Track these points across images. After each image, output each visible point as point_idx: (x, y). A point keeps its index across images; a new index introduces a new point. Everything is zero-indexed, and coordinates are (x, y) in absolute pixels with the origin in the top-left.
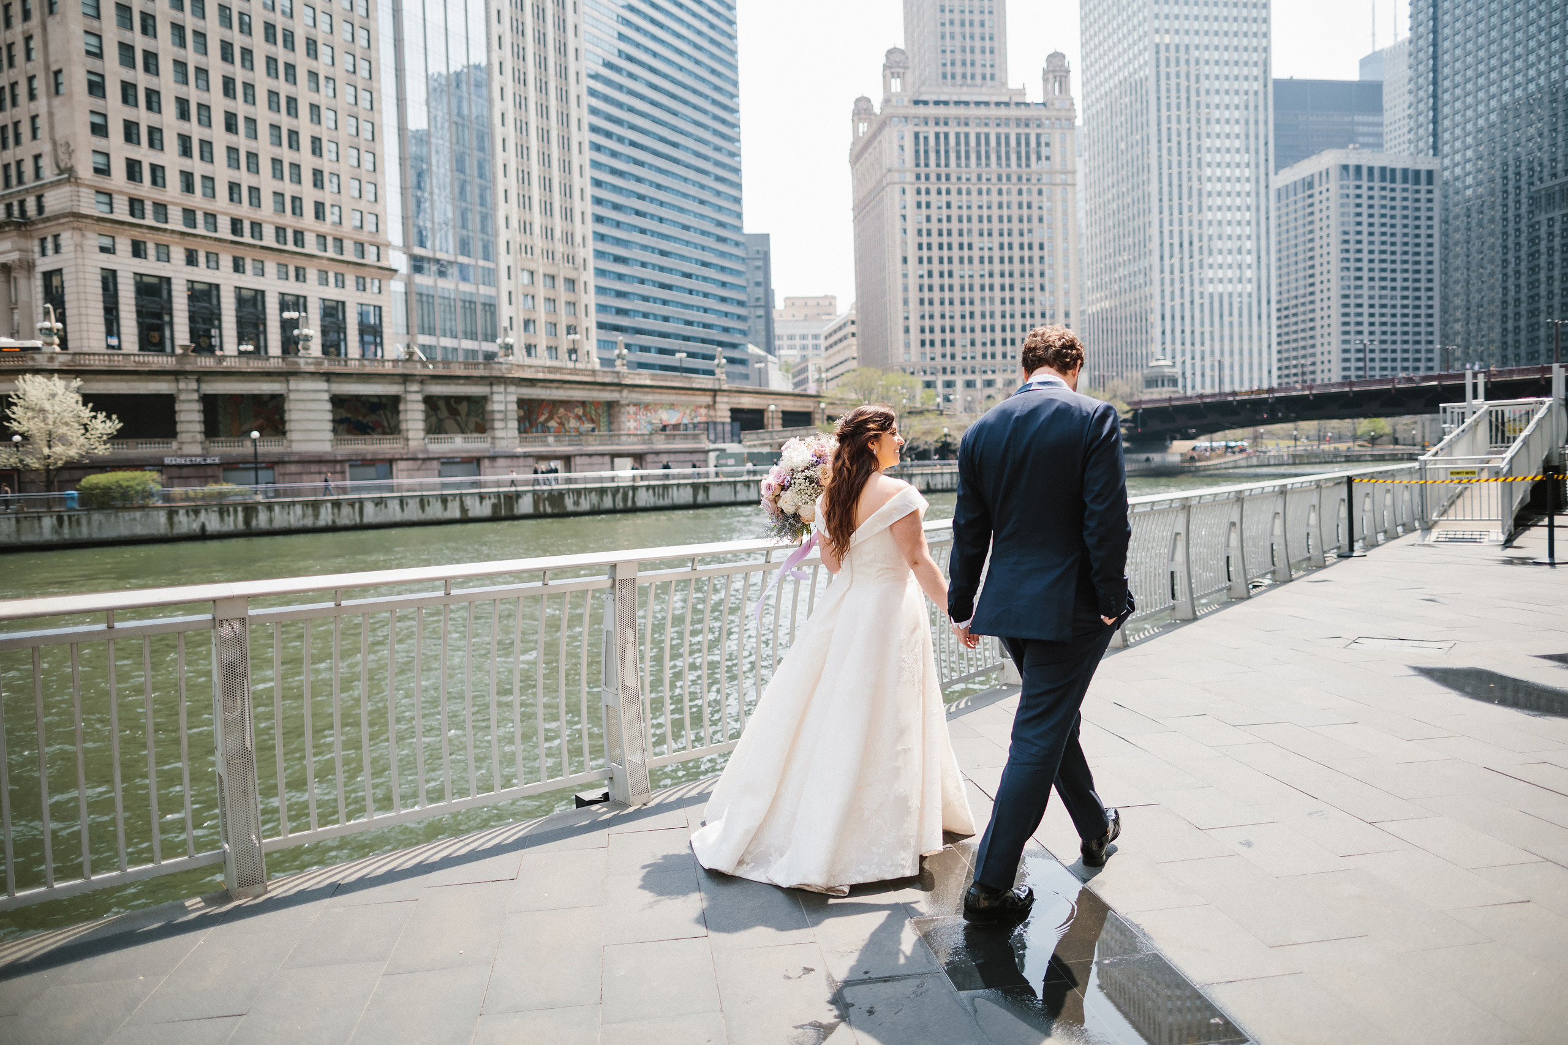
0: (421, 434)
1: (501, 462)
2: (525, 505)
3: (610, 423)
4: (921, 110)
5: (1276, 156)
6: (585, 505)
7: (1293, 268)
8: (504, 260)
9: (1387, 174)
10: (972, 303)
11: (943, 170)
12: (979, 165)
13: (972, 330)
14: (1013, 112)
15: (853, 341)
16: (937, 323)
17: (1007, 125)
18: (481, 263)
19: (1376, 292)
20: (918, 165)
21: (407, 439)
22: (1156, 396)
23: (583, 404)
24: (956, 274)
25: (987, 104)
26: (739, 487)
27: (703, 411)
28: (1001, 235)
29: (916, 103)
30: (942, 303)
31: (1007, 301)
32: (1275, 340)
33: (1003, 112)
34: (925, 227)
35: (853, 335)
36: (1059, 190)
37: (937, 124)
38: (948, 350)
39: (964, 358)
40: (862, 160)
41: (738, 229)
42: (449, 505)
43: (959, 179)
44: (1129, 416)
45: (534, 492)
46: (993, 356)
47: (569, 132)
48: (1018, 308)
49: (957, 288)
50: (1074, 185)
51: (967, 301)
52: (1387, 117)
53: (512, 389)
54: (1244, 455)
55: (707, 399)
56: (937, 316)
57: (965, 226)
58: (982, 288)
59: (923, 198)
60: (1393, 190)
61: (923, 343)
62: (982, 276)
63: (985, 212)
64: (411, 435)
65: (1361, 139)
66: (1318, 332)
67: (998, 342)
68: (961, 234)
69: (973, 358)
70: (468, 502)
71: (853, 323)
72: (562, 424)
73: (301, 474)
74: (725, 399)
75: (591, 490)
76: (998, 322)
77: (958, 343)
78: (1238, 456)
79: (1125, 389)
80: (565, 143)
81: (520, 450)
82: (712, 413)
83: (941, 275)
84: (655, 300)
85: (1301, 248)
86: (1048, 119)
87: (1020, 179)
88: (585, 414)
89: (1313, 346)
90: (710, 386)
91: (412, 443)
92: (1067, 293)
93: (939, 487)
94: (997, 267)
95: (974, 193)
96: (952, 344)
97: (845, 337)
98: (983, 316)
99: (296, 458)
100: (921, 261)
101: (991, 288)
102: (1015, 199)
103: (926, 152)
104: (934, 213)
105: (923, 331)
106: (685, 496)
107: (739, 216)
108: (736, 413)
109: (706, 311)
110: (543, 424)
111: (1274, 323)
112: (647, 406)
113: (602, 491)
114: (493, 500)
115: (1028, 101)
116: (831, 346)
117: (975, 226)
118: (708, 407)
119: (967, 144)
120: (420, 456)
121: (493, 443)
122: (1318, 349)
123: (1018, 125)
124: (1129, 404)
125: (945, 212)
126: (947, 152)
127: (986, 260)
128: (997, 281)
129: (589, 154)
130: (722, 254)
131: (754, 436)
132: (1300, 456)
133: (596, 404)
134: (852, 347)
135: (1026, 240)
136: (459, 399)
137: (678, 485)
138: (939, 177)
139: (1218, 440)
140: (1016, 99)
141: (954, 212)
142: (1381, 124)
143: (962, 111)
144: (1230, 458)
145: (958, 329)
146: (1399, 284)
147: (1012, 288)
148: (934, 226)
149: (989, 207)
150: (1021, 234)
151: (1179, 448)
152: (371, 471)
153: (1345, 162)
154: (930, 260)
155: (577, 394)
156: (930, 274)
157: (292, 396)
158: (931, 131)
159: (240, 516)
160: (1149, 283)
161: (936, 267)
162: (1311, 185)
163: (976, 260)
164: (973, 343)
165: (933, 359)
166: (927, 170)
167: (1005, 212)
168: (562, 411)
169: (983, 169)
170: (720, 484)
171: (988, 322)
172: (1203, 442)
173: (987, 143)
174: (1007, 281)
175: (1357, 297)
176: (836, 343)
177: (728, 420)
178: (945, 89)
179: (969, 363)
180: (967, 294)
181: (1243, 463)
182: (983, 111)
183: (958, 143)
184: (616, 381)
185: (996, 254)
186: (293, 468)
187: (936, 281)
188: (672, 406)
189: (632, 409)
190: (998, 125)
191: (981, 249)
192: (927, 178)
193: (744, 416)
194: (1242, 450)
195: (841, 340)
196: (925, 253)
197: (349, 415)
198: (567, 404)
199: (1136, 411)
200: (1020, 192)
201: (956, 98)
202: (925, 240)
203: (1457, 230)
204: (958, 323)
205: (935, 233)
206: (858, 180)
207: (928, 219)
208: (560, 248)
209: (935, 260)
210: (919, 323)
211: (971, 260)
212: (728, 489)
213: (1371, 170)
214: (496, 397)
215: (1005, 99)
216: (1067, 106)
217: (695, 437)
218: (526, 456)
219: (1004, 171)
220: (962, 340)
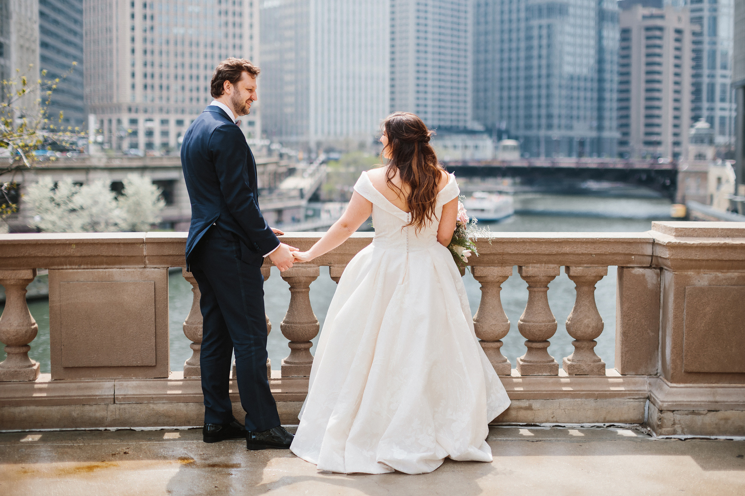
16: (157, 70)
38: (164, 94)
61: (145, 87)
69: (183, 101)
77: (173, 88)
105: (145, 76)
145: (172, 77)
165: (152, 100)
179: (180, 105)
210: (143, 69)
220: (175, 86)
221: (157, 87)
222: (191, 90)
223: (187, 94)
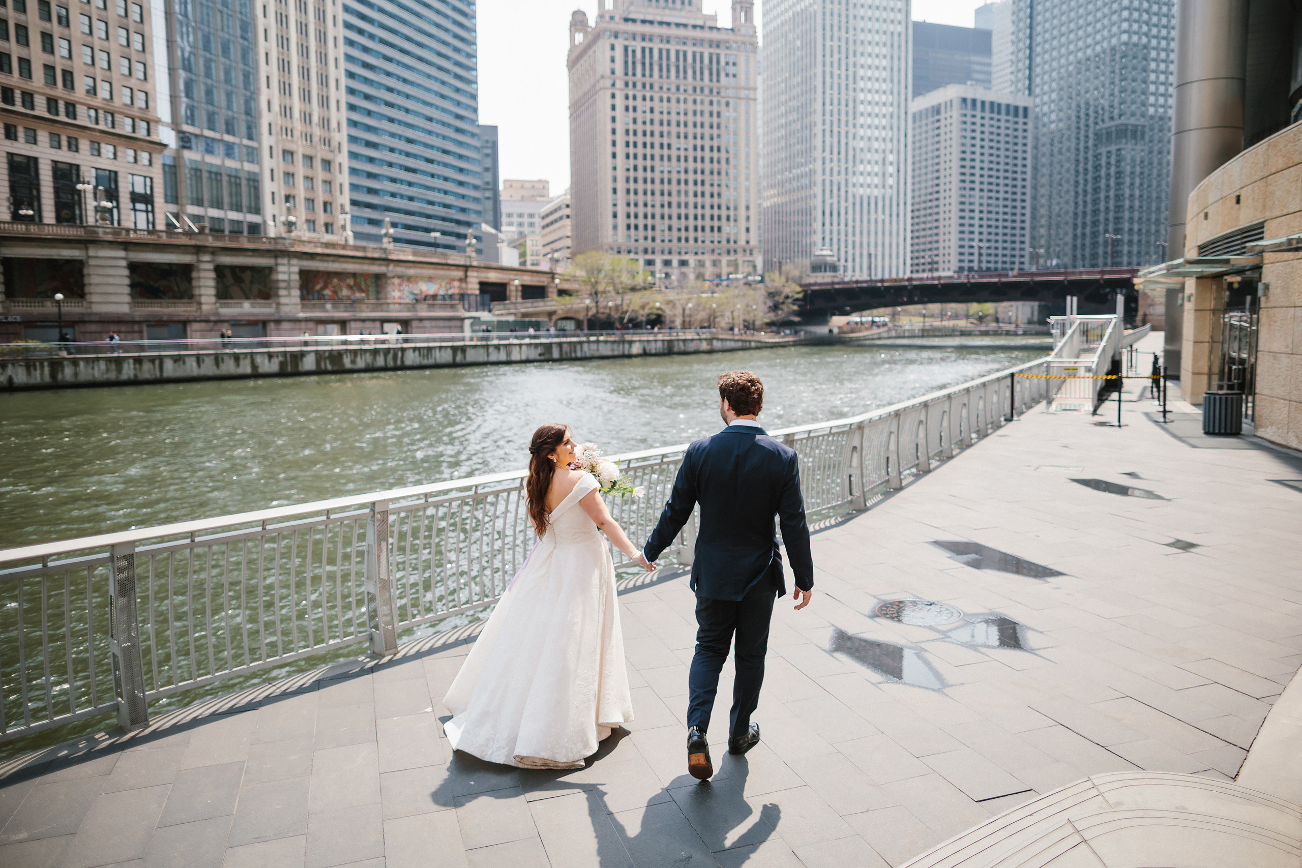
0: (213, 299)
1: (285, 325)
2: (309, 363)
3: (378, 292)
4: (630, 27)
5: (914, 85)
6: (361, 363)
7: (923, 178)
8: (267, 141)
9: (995, 107)
10: (670, 194)
11: (647, 80)
12: (677, 77)
13: (670, 217)
14: (707, 35)
15: (568, 222)
16: (641, 210)
17: (702, 45)
18: (246, 142)
19: (985, 201)
20: (626, 74)
21: (200, 304)
22: (820, 280)
23: (354, 275)
24: (657, 169)
25: (685, 26)
26: (491, 349)
27: (456, 284)
28: (695, 138)
29: (626, 20)
30: (645, 193)
31: (699, 194)
32: (909, 235)
33: (698, 34)
34: (631, 127)
35: (568, 217)
36: (743, 103)
37: (643, 39)
38: (650, 233)
39: (663, 241)
40: (578, 66)
41: (474, 122)
42: (242, 362)
43: (661, 88)
44: (800, 296)
45: (317, 352)
46: (687, 240)
47: (325, 27)
48: (708, 201)
49: (657, 181)
50: (755, 100)
51: (666, 193)
52: (995, 59)
53: (294, 261)
54: (886, 329)
55: (460, 274)
56: (641, 204)
57: (665, 128)
58: (679, 182)
59: (631, 103)
60: (999, 120)
61: (629, 227)
62: (679, 172)
63: (682, 118)
64: (203, 300)
65: (975, 76)
66: (941, 230)
67: (691, 229)
68: (662, 135)
69: (670, 241)
70: (259, 360)
71: (568, 206)
72: (335, 292)
73: (100, 332)
74: (475, 274)
75: (366, 351)
76: (691, 212)
77: (658, 228)
78: (882, 330)
79: (796, 273)
80: (322, 37)
81: (302, 315)
82: (464, 285)
83: (645, 169)
84: (402, 182)
85: (930, 162)
86: (736, 42)
87: (711, 91)
88: (355, 284)
89: (937, 242)
90: (462, 262)
91: (205, 308)
92: (747, 190)
93: (653, 351)
94: (691, 165)
95: (673, 101)
96: (653, 228)
97: (561, 218)
98: (679, 206)
99: (96, 319)
100: (628, 156)
101: (686, 182)
102: (707, 108)
103: (634, 63)
104: (639, 116)
105: (628, 216)
106: (446, 357)
107: (475, 110)
108: (485, 287)
109: (446, 192)
110: (319, 292)
111: (909, 221)
112: (409, 279)
113: (375, 352)
114: (281, 359)
115: (719, 25)
116: (547, 225)
117: (674, 129)
118: (461, 280)
119: (668, 58)
120: (213, 318)
121: (278, 308)
122: (941, 245)
123: (711, 46)
124: (801, 285)
125: (648, 116)
126: (651, 65)
127: (682, 159)
128: (691, 177)
129: (342, 48)
130: (460, 144)
131: (501, 307)
132: (928, 330)
133: (366, 276)
134: (566, 228)
135: (715, 144)
136: (244, 268)
137: (440, 348)
138: (644, 86)
139: (866, 317)
140: (709, 24)
141: (657, 117)
142: (989, 65)
143: (664, 31)
144: (875, 331)
145: (658, 216)
146: (1001, 195)
147: (703, 183)
148: (640, 128)
149: (686, 114)
150: (712, 139)
151: (838, 322)
152: (164, 330)
153: (964, 96)
154: (635, 156)
155: (351, 267)
156: (635, 168)
157: (92, 262)
158: (638, 45)
159: (47, 370)
160: (812, 184)
161: (640, 163)
162: (938, 112)
163: (674, 159)
164: (670, 228)
165: (636, 241)
166: (634, 79)
167: (699, 119)
168: (335, 281)
169: (681, 81)
170: (475, 347)
171: (683, 211)
172: (855, 318)
173: (685, 60)
174: (699, 177)
175: (971, 204)
176: (552, 223)
177: (477, 292)
178: (650, 10)
179: (667, 245)
180: (666, 187)
181: (885, 335)
182: (681, 32)
183: (661, 58)
184: (383, 256)
185: (691, 154)
186: (93, 328)
187: (640, 174)
188: (430, 279)
189: (396, 281)
190: (694, 45)
191: (679, 149)
192: (634, 85)
193: (491, 288)
194: (885, 325)
195: (556, 221)
196: (631, 150)
197: (141, 280)
198: (340, 275)
199: (805, 291)
200: (711, 103)
201: (659, 19)
202: (631, 139)
203: (1044, 155)
204: (658, 211)
205: (640, 133)
206: (575, 84)
207: (635, 121)
208: (317, 132)
209: (640, 157)
210: (626, 209)
211: (669, 159)
212: (482, 351)
213: (983, 103)
214: (280, 268)
215: (700, 23)
216: (751, 33)
217: (452, 307)
218: (307, 320)
219: (698, 84)
220: (661, 225)
221: (641, 227)
222: (679, 230)
223: (675, 234)
